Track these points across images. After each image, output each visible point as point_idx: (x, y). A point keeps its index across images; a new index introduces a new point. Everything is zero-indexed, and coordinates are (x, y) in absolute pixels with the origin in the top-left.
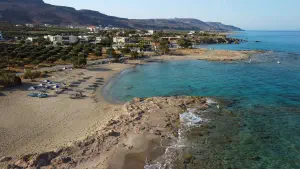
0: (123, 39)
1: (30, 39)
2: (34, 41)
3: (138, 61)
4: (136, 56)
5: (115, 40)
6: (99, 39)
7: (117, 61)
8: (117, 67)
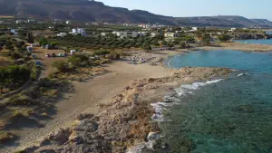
0: (172, 35)
1: (103, 34)
2: (107, 35)
3: (185, 50)
4: (183, 47)
5: (166, 35)
6: (153, 35)
7: (170, 49)
8: (172, 53)
